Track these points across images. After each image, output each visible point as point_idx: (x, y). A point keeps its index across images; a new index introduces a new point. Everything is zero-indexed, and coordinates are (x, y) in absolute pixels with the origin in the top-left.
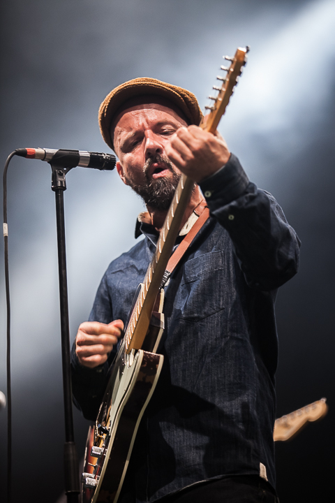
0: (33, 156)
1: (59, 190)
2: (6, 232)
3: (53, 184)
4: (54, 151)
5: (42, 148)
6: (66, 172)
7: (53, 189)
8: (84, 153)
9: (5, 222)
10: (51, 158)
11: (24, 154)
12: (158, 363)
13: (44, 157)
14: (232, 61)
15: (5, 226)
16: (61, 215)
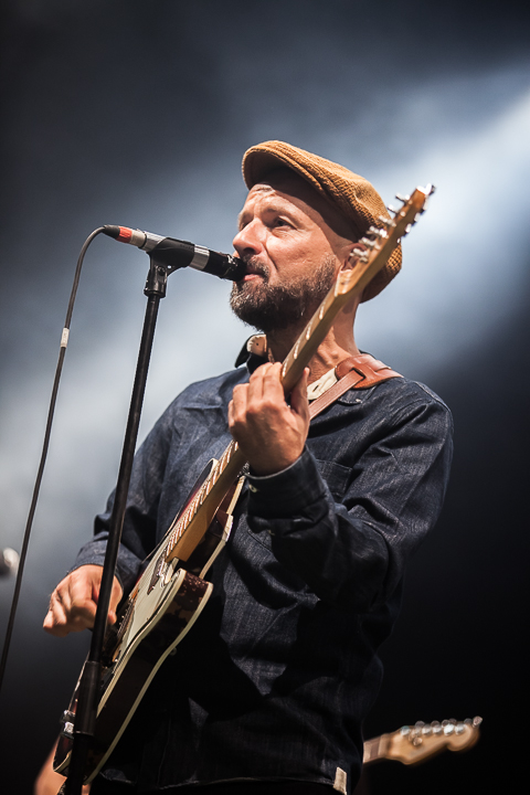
0: (127, 240)
1: (155, 296)
2: (64, 341)
3: (147, 285)
4: (159, 238)
5: (142, 230)
6: (170, 272)
7: (146, 292)
8: (202, 250)
9: (67, 326)
10: (152, 247)
11: (115, 234)
12: (202, 596)
13: (142, 244)
14: (406, 203)
15: (66, 332)
16: (149, 332)
